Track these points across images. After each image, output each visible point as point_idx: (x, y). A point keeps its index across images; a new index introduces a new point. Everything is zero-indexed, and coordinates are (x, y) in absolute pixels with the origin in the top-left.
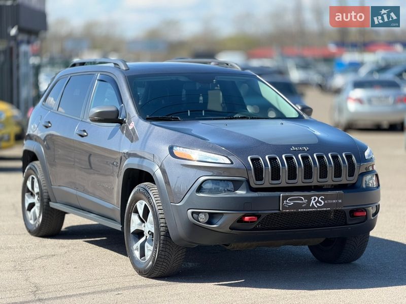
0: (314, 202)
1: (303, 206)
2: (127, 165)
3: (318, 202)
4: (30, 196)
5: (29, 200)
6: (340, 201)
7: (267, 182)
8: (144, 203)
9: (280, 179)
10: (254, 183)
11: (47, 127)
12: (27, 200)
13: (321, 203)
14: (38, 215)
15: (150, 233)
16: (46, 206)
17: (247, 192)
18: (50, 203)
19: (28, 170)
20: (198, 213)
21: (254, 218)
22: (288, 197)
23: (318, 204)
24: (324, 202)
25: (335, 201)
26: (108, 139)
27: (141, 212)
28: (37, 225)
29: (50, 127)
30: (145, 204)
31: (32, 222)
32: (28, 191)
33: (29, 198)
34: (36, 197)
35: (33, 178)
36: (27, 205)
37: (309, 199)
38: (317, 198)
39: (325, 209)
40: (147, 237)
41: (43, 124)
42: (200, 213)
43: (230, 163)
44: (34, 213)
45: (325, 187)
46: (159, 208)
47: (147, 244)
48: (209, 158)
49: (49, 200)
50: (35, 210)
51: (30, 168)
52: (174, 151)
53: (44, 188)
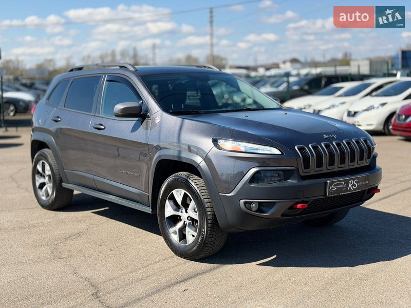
1: (343, 190)
2: (159, 156)
4: (40, 177)
5: (39, 181)
7: (313, 170)
8: (183, 191)
9: (322, 165)
11: (56, 121)
12: (38, 181)
14: (50, 193)
15: (189, 218)
16: (59, 186)
17: (299, 181)
18: (63, 184)
19: (38, 156)
20: (250, 203)
21: (306, 205)
22: (333, 183)
23: (353, 187)
26: (131, 132)
27: (179, 200)
28: (50, 201)
29: (59, 121)
30: (185, 193)
31: (44, 198)
32: (38, 172)
33: (40, 179)
34: (47, 178)
35: (43, 163)
36: (38, 185)
37: (347, 182)
40: (185, 222)
41: (52, 118)
42: (252, 202)
43: (280, 153)
44: (47, 191)
46: (204, 197)
47: (187, 229)
48: (258, 149)
49: (61, 181)
50: (47, 188)
51: (40, 155)
52: (219, 143)
53: (55, 171)
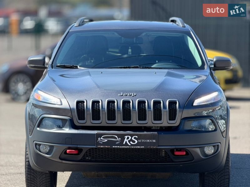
0: (127, 140)
3: (131, 140)
6: (154, 141)
10: (77, 122)
13: (134, 142)
24: (138, 141)
25: (148, 141)
38: (130, 137)
39: (139, 147)
45: (154, 128)
